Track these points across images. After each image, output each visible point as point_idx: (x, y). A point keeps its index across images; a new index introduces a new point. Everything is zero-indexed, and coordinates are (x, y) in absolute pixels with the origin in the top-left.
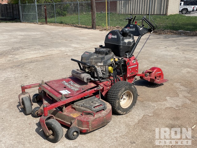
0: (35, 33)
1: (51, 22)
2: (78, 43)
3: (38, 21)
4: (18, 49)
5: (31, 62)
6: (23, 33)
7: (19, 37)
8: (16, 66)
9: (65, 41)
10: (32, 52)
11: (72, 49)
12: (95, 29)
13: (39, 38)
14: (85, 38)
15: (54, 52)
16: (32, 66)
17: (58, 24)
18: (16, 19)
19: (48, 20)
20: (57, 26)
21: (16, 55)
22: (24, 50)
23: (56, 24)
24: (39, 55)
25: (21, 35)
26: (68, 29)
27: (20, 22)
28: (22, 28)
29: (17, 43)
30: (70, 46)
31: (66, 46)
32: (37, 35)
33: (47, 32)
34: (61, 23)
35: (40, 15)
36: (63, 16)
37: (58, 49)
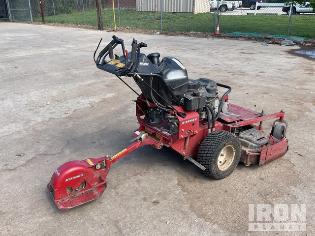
0: (28, 35)
1: (50, 22)
2: (74, 44)
3: (32, 21)
4: (7, 49)
5: (21, 59)
6: (12, 35)
7: (8, 39)
8: (6, 62)
9: (60, 42)
10: (23, 52)
11: (64, 49)
12: (103, 30)
13: (31, 40)
14: (85, 39)
15: (45, 52)
16: (21, 61)
17: (59, 24)
18: (3, 17)
19: (47, 18)
20: (57, 26)
21: (5, 54)
22: (14, 50)
23: (57, 24)
24: (29, 54)
25: (11, 37)
26: (69, 30)
27: (9, 21)
28: (12, 28)
29: (6, 44)
30: (64, 47)
31: (60, 46)
32: (30, 36)
33: (43, 33)
34: (63, 22)
35: (35, 11)
36: (67, 13)
37: (50, 49)
